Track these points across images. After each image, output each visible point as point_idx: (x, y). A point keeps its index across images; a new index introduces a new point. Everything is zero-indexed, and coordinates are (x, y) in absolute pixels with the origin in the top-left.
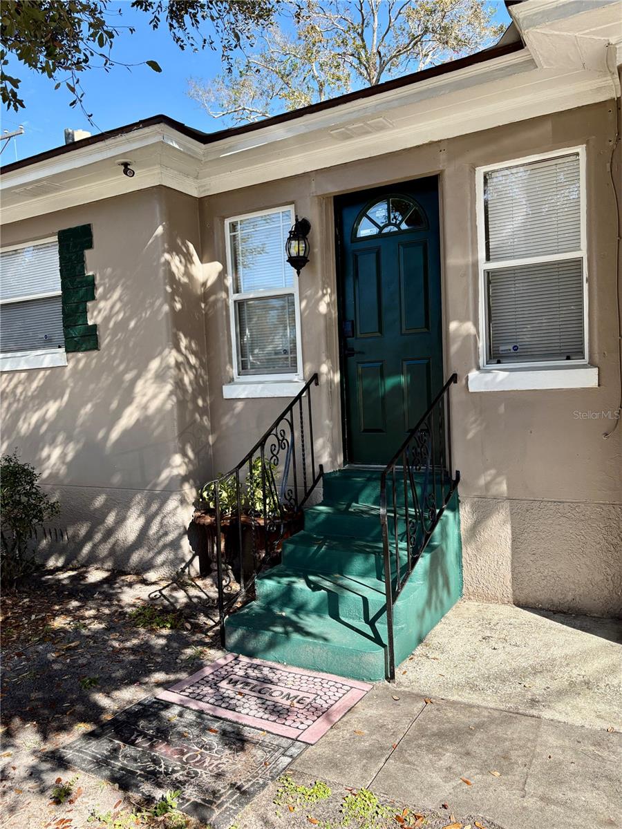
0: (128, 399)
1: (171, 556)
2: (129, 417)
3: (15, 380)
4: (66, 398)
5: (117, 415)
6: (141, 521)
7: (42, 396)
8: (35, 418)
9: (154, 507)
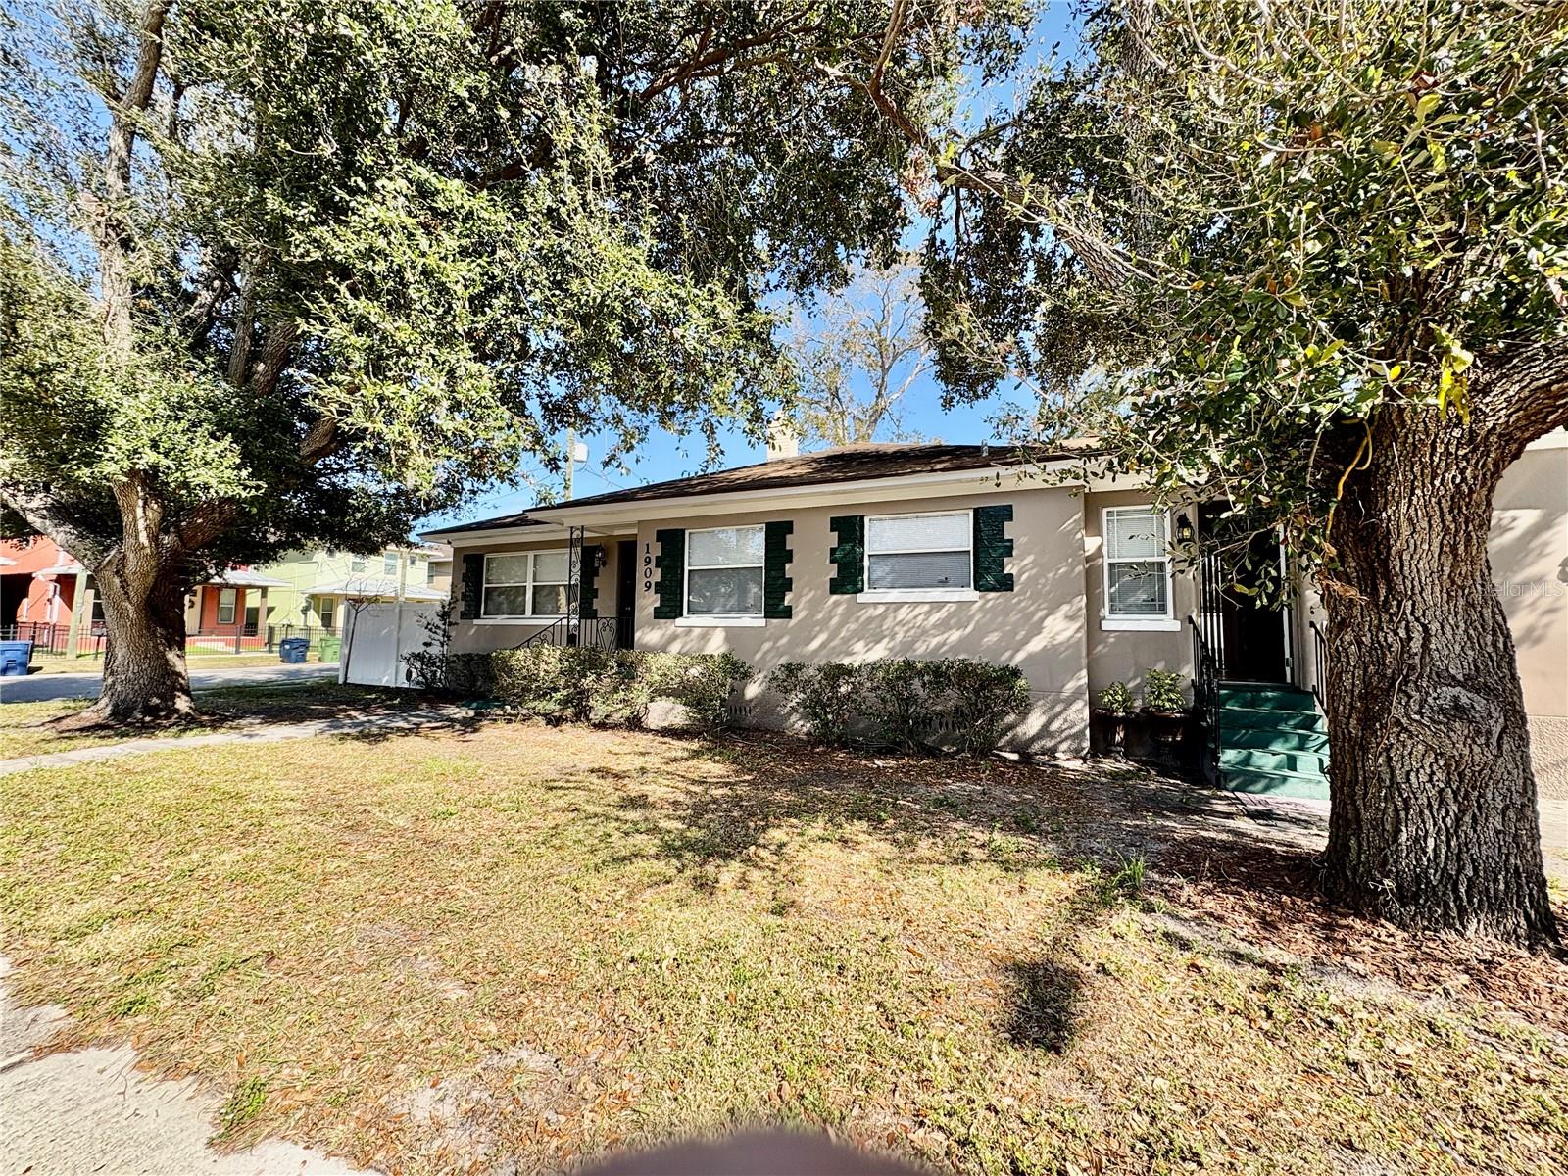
0: (1037, 629)
1: (1074, 746)
2: (1036, 645)
3: (916, 612)
4: (970, 629)
5: (1026, 641)
6: (1043, 719)
7: (944, 626)
8: (934, 641)
9: (1058, 709)
